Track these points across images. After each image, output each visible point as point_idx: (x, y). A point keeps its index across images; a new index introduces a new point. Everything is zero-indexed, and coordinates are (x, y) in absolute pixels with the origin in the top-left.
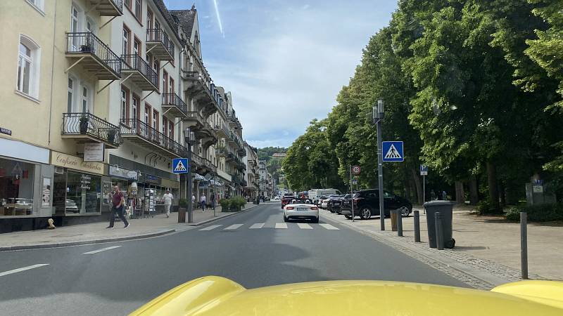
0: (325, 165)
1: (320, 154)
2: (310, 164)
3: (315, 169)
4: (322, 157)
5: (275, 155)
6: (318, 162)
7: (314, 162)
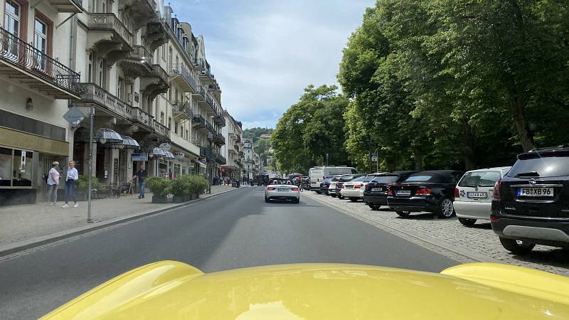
0: (326, 140)
1: (319, 124)
2: (306, 137)
3: (312, 144)
4: (321, 129)
5: (263, 136)
6: (317, 136)
7: (311, 135)
